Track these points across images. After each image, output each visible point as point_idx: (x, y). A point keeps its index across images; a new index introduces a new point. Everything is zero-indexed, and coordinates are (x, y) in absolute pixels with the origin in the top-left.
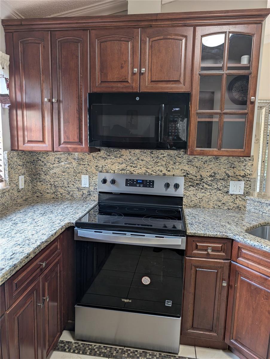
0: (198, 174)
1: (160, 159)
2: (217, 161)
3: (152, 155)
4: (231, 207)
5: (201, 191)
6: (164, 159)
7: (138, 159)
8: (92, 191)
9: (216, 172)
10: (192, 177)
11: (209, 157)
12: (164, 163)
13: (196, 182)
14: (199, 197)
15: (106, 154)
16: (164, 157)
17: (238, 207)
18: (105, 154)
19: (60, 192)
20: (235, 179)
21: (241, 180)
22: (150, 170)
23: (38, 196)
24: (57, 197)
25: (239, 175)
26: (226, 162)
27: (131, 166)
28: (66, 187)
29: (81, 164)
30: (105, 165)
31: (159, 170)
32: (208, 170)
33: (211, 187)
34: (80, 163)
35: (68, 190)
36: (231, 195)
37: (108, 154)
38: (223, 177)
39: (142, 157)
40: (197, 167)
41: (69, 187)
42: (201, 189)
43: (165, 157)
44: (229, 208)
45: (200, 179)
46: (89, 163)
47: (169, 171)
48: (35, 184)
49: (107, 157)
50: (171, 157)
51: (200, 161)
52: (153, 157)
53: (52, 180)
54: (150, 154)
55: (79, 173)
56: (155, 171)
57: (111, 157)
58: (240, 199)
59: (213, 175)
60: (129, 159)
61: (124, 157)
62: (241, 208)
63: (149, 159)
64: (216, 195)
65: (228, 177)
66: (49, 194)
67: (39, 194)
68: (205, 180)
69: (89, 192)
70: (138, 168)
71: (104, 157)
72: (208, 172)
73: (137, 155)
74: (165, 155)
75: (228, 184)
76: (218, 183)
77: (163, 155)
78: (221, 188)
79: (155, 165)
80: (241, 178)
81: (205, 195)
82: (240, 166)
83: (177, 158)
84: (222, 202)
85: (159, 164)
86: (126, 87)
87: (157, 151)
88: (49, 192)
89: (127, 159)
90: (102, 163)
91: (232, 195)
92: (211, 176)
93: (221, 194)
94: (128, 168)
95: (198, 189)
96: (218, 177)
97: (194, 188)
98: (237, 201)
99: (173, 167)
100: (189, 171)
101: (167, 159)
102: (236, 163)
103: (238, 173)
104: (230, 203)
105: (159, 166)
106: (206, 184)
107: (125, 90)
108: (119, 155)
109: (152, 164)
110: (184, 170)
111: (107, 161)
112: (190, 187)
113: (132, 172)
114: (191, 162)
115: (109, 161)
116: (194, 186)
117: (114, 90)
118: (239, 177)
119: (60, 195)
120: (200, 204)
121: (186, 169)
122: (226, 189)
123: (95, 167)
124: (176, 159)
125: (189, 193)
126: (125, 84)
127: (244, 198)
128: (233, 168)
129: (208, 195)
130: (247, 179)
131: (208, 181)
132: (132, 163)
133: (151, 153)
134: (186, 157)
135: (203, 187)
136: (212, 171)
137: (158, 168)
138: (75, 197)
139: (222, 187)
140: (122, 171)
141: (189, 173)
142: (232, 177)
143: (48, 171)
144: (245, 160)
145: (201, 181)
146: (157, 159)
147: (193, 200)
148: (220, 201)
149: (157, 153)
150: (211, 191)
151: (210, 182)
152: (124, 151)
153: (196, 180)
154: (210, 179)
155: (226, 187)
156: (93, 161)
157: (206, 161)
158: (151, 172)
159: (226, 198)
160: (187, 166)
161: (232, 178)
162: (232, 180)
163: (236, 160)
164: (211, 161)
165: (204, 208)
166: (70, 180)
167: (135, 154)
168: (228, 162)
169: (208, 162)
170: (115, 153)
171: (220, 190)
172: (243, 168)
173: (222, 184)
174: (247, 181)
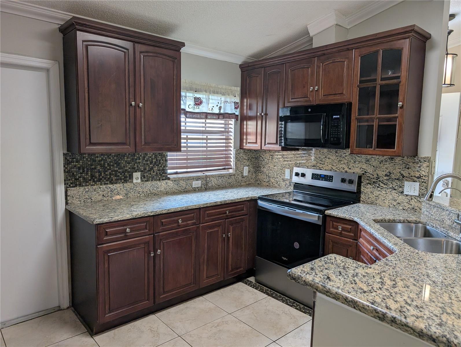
0: (375, 173)
2: (393, 162)
3: (337, 154)
4: (406, 208)
5: (377, 189)
6: (346, 158)
7: (326, 157)
9: (392, 172)
10: (369, 175)
11: (385, 157)
12: (346, 162)
13: (373, 180)
14: (375, 195)
16: (346, 156)
17: (413, 208)
19: (271, 181)
20: (409, 180)
21: (416, 182)
23: (258, 184)
24: (270, 185)
25: (414, 176)
26: (401, 162)
27: (320, 163)
28: (275, 178)
29: (285, 160)
31: (342, 168)
32: (384, 170)
33: (386, 186)
35: (277, 180)
36: (405, 196)
37: (304, 152)
38: (398, 177)
39: (329, 156)
40: (374, 166)
41: (277, 178)
42: (377, 187)
44: (404, 208)
45: (377, 177)
47: (350, 169)
48: (257, 175)
51: (377, 161)
52: (337, 156)
53: (267, 172)
54: (335, 153)
55: (284, 167)
56: (338, 168)
57: (306, 155)
58: (416, 201)
59: (388, 174)
60: (319, 157)
62: (416, 209)
63: (334, 158)
64: (391, 194)
65: (403, 177)
66: (265, 183)
67: (259, 182)
68: (381, 179)
69: (290, 183)
70: (325, 165)
72: (383, 171)
73: (325, 154)
74: (347, 154)
75: (403, 184)
76: (393, 183)
79: (339, 163)
80: (415, 179)
81: (381, 193)
82: (414, 167)
84: (397, 202)
85: (342, 162)
87: (340, 151)
88: (265, 181)
90: (300, 160)
91: (407, 195)
92: (386, 175)
93: (396, 194)
94: (318, 164)
95: (375, 187)
96: (393, 176)
97: (371, 186)
98: (413, 202)
99: (353, 165)
100: (367, 170)
101: (349, 158)
102: (411, 164)
103: (412, 174)
104: (405, 204)
105: (342, 164)
106: (382, 183)
108: (311, 154)
109: (337, 162)
110: (363, 169)
112: (367, 185)
114: (368, 161)
115: (305, 158)
116: (371, 184)
118: (413, 178)
119: (271, 184)
120: (376, 202)
121: (365, 168)
122: (400, 189)
123: (294, 163)
124: (355, 158)
125: (367, 190)
127: (419, 200)
128: (408, 168)
129: (384, 194)
130: (423, 181)
131: (384, 180)
132: (321, 161)
134: (364, 157)
135: (379, 185)
136: (388, 171)
137: (341, 166)
138: (281, 186)
139: (397, 187)
140: (314, 167)
141: (367, 172)
142: (406, 177)
143: (266, 165)
144: (420, 161)
145: (377, 180)
146: (340, 158)
147: (370, 197)
148: (395, 201)
149: (340, 153)
150: (386, 190)
152: (314, 150)
153: (373, 178)
154: (386, 178)
155: (401, 187)
156: (293, 158)
157: (381, 161)
159: (401, 198)
160: (365, 165)
161: (407, 179)
162: (407, 180)
163: (411, 160)
164: (387, 161)
166: (278, 172)
167: (323, 153)
168: (403, 163)
169: (383, 162)
170: (309, 152)
171: (395, 189)
172: (418, 168)
173: (397, 183)
174: (423, 182)
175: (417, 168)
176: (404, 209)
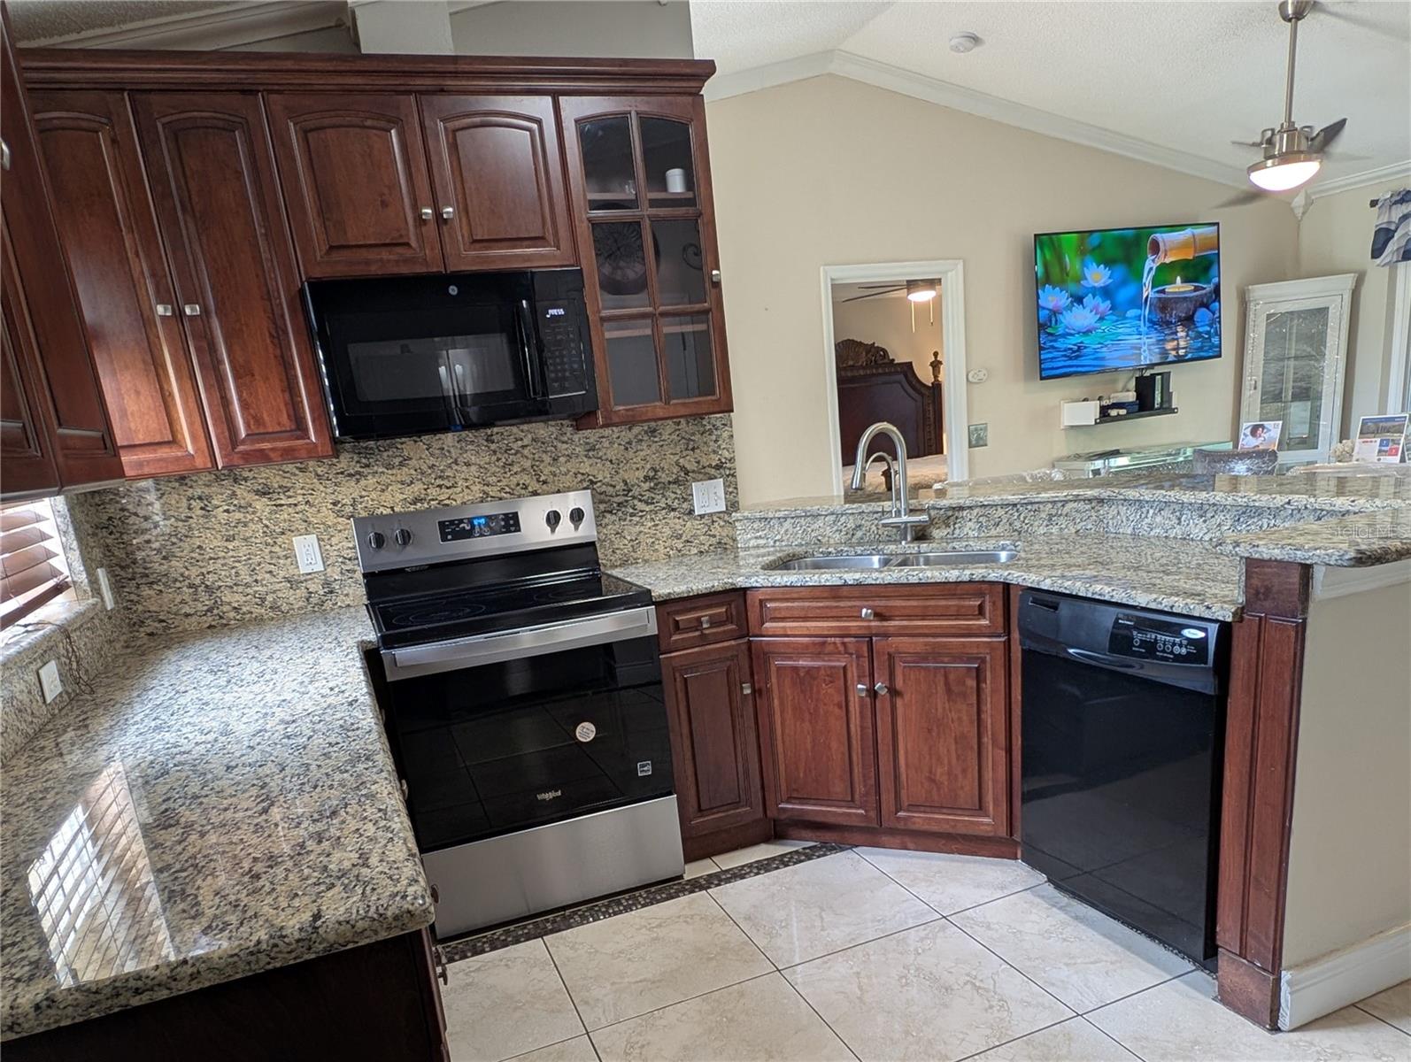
0: (616, 478)
1: (515, 454)
2: (655, 440)
3: (493, 446)
4: (705, 547)
5: (630, 521)
6: (526, 452)
7: (456, 462)
8: (336, 580)
9: (658, 467)
10: (604, 488)
11: (636, 430)
12: (528, 464)
13: (617, 499)
14: (629, 538)
15: (358, 462)
16: (523, 447)
17: (720, 543)
18: (354, 463)
19: (229, 604)
20: (701, 476)
21: (716, 478)
22: (495, 489)
23: (151, 634)
24: (224, 622)
25: (710, 466)
26: (674, 437)
27: (440, 486)
28: (247, 585)
29: (282, 505)
30: (361, 497)
31: (518, 485)
32: (638, 466)
33: (652, 507)
34: (279, 502)
35: (256, 592)
36: (699, 518)
37: (364, 460)
38: (674, 476)
39: (464, 456)
40: (611, 461)
41: (256, 581)
42: (630, 516)
43: (526, 446)
44: (701, 549)
45: (623, 490)
46: (310, 498)
47: (545, 482)
48: (133, 597)
49: (362, 470)
50: (543, 443)
51: (616, 445)
54: (485, 443)
55: (283, 533)
56: (507, 490)
57: (376, 468)
58: (722, 523)
59: (651, 474)
60: (430, 468)
61: (413, 463)
62: (725, 544)
63: (487, 459)
64: (667, 524)
65: (685, 474)
66: (193, 619)
67: (156, 624)
68: (636, 491)
69: (327, 584)
70: (459, 489)
71: (352, 472)
72: (638, 469)
73: (449, 452)
74: (526, 442)
75: (689, 492)
76: (667, 494)
77: (520, 443)
78: (676, 504)
79: (505, 473)
80: (713, 471)
81: (642, 529)
82: (706, 443)
83: (559, 445)
84: (684, 538)
85: (516, 468)
86: (406, 261)
88: (192, 611)
89: (424, 467)
90: (351, 491)
91: (702, 516)
92: (647, 479)
93: (677, 521)
94: (433, 492)
95: (624, 517)
96: (663, 477)
97: (614, 517)
98: (716, 529)
99: (553, 469)
100: (594, 476)
101: (534, 452)
102: (696, 438)
103: (704, 462)
104: (702, 538)
105: (515, 474)
106: (640, 500)
107: (405, 270)
108: (397, 461)
109: (497, 470)
110: (583, 474)
111: (363, 482)
112: (605, 516)
113: (447, 502)
114: (594, 450)
115: (371, 480)
116: (614, 512)
117: (375, 270)
118: (708, 470)
119: (232, 614)
120: (635, 556)
121: (587, 471)
122: (685, 505)
123: (331, 506)
125: (606, 530)
126: (400, 250)
127: (728, 519)
128: (693, 449)
129: (649, 528)
130: (727, 473)
131: (642, 493)
132: (440, 477)
133: (487, 440)
134: (579, 440)
135: (633, 509)
136: (648, 466)
137: (514, 480)
139: (676, 501)
140: (415, 504)
141: (595, 480)
142: (693, 471)
143: (174, 544)
144: (714, 426)
145: (626, 495)
146: (506, 455)
148: (679, 537)
149: (503, 438)
150: (653, 516)
151: (648, 494)
152: (408, 446)
153: (614, 494)
154: (646, 486)
155: (685, 500)
156: (322, 488)
157: (628, 443)
158: (499, 495)
159: (690, 527)
160: (587, 462)
161: (694, 475)
162: (695, 480)
163: (695, 427)
164: (641, 440)
165: (646, 561)
166: (258, 559)
167: (442, 448)
168: (680, 438)
169: (633, 444)
170: (385, 454)
171: (674, 510)
172: (713, 446)
173: (675, 493)
174: (728, 476)
175: (712, 443)
176: (701, 552)
